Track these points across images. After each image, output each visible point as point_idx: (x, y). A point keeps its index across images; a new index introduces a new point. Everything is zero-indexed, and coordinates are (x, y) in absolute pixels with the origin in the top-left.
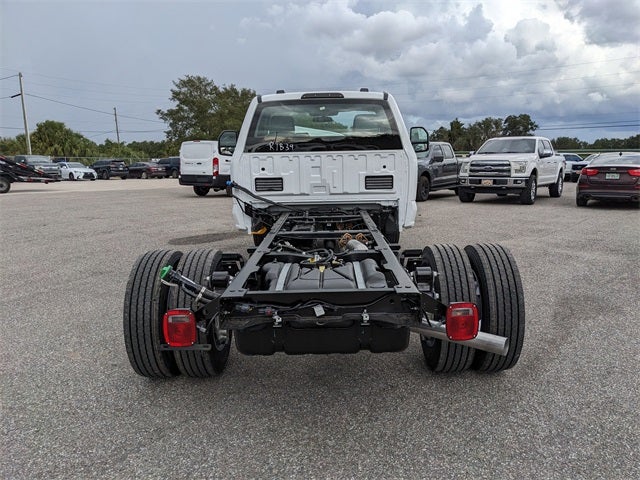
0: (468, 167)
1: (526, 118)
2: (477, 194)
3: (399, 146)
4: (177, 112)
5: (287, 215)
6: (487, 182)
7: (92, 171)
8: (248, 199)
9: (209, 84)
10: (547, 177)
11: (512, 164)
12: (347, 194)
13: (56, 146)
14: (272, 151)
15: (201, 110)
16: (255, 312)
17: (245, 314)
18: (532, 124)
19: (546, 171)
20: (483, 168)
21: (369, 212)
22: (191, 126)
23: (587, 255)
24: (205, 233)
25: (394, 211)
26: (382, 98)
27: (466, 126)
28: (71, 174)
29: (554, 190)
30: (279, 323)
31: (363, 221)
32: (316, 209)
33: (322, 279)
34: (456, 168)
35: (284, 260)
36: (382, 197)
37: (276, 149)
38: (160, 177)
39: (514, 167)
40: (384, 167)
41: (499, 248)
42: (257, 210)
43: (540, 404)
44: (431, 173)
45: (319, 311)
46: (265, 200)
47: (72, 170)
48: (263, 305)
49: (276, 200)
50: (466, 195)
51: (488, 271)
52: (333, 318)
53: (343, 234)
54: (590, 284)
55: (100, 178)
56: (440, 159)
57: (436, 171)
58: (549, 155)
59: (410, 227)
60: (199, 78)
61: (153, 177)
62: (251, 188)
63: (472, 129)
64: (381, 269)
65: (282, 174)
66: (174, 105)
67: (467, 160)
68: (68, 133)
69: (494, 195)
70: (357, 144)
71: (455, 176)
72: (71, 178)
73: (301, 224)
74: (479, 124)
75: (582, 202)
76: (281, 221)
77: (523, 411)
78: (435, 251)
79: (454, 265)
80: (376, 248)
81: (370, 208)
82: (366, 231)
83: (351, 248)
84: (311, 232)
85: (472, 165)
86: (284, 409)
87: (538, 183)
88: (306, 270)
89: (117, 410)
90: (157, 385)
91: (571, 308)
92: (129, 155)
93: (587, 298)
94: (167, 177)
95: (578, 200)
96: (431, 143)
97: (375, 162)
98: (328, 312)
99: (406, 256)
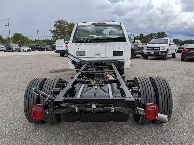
0: (146, 48)
1: (163, 33)
2: (149, 57)
3: (125, 41)
4: (56, 31)
5: (86, 64)
6: (152, 53)
7: (30, 48)
8: (73, 59)
9: (65, 22)
10: (171, 51)
11: (161, 47)
12: (107, 57)
13: (19, 41)
14: (82, 42)
15: (63, 30)
16: (68, 106)
17: (64, 107)
18: (165, 35)
19: (171, 50)
20: (151, 48)
21: (114, 63)
22: (60, 35)
23: (187, 78)
24: (62, 69)
25: (123, 63)
26: (119, 24)
27: (145, 35)
28: (23, 49)
29: (173, 56)
30: (78, 111)
31: (112, 67)
32: (96, 62)
33: (95, 92)
34: (142, 48)
35: (82, 82)
36: (119, 58)
37: (83, 42)
38: (51, 51)
39: (161, 48)
40: (120, 48)
41: (162, 79)
42: (76, 63)
43: (177, 138)
44: (134, 50)
45: (94, 106)
46: (79, 59)
47: (24, 48)
48: (71, 104)
49: (83, 59)
50: (145, 57)
51: (158, 88)
52: (99, 109)
53: (105, 72)
54: (190, 89)
55: (32, 51)
56: (137, 46)
57: (136, 49)
58: (172, 44)
59: (128, 68)
60: (62, 20)
61: (48, 51)
62: (75, 55)
63: (147, 36)
64: (118, 88)
65: (85, 50)
66: (55, 29)
67: (146, 46)
68: (23, 37)
69: (154, 57)
70: (111, 40)
71: (142, 51)
72: (24, 51)
73: (90, 68)
74: (149, 35)
75: (183, 60)
76: (84, 66)
77: (172, 141)
78: (138, 80)
79: (146, 85)
80: (117, 78)
81: (115, 62)
82: (113, 71)
83: (107, 78)
84: (94, 71)
85: (147, 48)
86: (82, 138)
87: (169, 54)
88: (90, 88)
89: (21, 137)
90: (37, 126)
91: (184, 98)
92: (41, 44)
93: (190, 94)
94: (53, 50)
95: (181, 59)
96: (135, 40)
97: (116, 46)
98: (97, 107)
99: (128, 82)
